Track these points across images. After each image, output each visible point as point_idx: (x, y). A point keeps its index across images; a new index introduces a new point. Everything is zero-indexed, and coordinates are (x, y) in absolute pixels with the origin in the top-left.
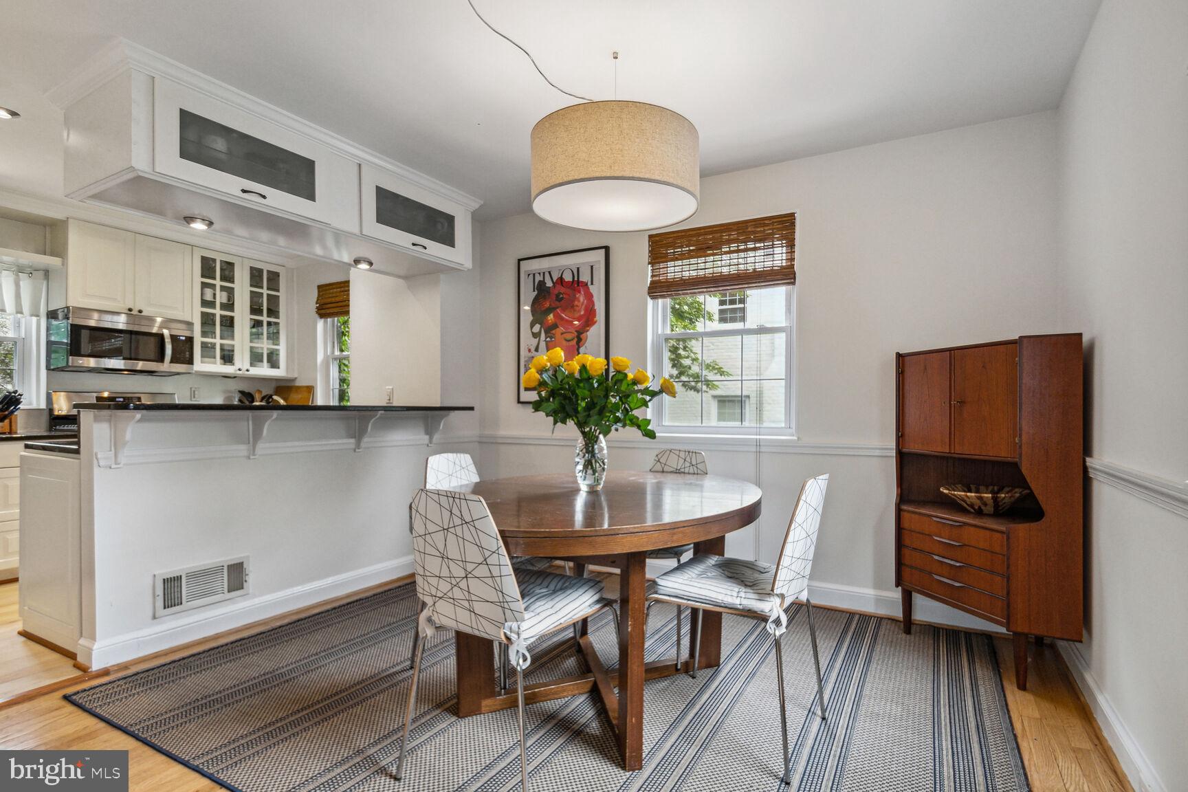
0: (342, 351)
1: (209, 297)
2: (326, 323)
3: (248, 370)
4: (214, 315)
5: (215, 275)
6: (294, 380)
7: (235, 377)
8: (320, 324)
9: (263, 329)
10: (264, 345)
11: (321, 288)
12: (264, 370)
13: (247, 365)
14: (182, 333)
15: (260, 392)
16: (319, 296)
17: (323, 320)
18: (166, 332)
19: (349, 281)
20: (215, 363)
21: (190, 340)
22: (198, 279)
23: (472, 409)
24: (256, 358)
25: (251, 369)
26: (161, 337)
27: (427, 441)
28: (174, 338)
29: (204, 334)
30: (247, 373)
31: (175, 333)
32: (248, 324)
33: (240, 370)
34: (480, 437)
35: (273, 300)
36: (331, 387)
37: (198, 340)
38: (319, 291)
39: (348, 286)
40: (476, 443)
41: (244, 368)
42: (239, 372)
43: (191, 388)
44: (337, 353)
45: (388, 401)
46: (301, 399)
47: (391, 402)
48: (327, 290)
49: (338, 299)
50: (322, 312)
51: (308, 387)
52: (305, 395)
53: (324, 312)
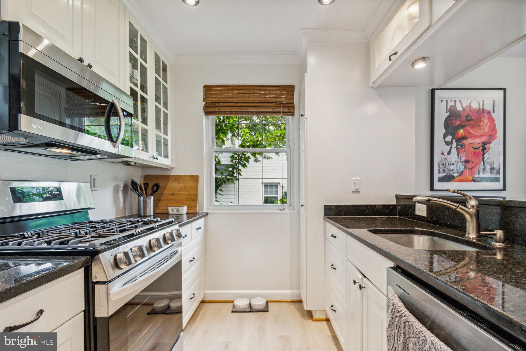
2: (208, 120)
3: (157, 159)
4: (137, 93)
8: (204, 119)
9: (161, 118)
10: (162, 135)
14: (126, 108)
16: (205, 95)
22: (128, 48)
30: (156, 161)
31: (122, 106)
33: (153, 157)
36: (213, 177)
38: (205, 91)
44: (215, 147)
45: (355, 190)
46: (185, 187)
47: (359, 191)
48: (214, 90)
49: (235, 100)
50: (209, 110)
51: (192, 176)
52: (190, 184)
53: (211, 109)
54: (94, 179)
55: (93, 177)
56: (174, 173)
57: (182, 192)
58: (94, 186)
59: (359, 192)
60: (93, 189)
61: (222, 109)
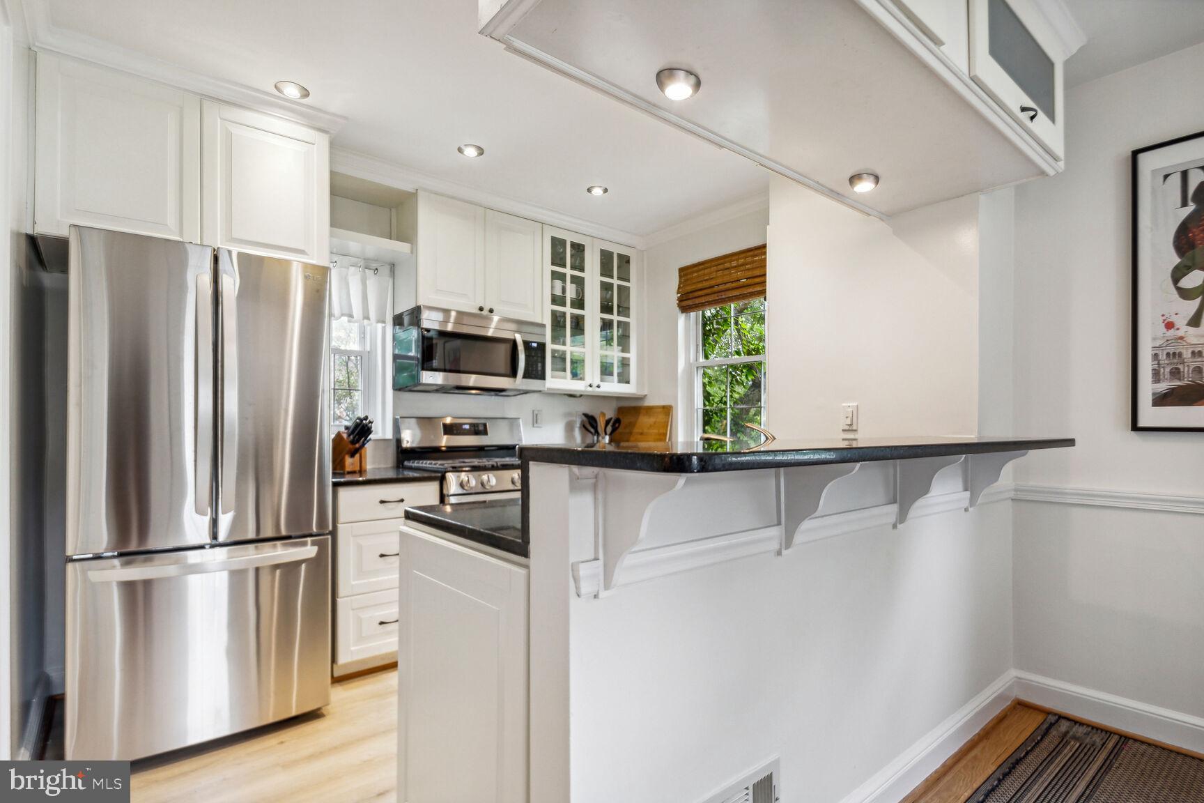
0: (706, 357)
1: (558, 292)
2: (688, 319)
3: (598, 387)
4: (564, 314)
5: (566, 263)
6: (642, 398)
7: (581, 396)
8: (682, 319)
9: (612, 332)
10: (615, 354)
11: (683, 271)
12: (612, 387)
13: (597, 381)
14: (535, 339)
15: (603, 414)
16: (680, 282)
17: (684, 315)
18: (519, 338)
19: (764, 246)
20: (565, 378)
21: (542, 346)
22: (549, 268)
23: (1070, 442)
24: (606, 370)
25: (602, 384)
26: (514, 342)
27: (966, 503)
28: (527, 344)
29: (555, 339)
30: (597, 389)
31: (529, 338)
32: (598, 324)
33: (591, 386)
34: (1016, 490)
35: (624, 292)
36: (696, 407)
37: (550, 347)
38: (680, 277)
39: (765, 253)
40: (1010, 502)
41: (595, 385)
42: (590, 389)
43: (533, 411)
44: (702, 359)
45: (847, 428)
46: (655, 423)
47: (854, 428)
48: (693, 272)
49: (712, 283)
50: (687, 303)
51: (664, 407)
52: (661, 418)
53: (689, 302)
54: (537, 415)
55: (536, 412)
56: (648, 403)
57: (651, 431)
58: (537, 422)
59: (855, 430)
60: (535, 425)
61: (697, 301)
